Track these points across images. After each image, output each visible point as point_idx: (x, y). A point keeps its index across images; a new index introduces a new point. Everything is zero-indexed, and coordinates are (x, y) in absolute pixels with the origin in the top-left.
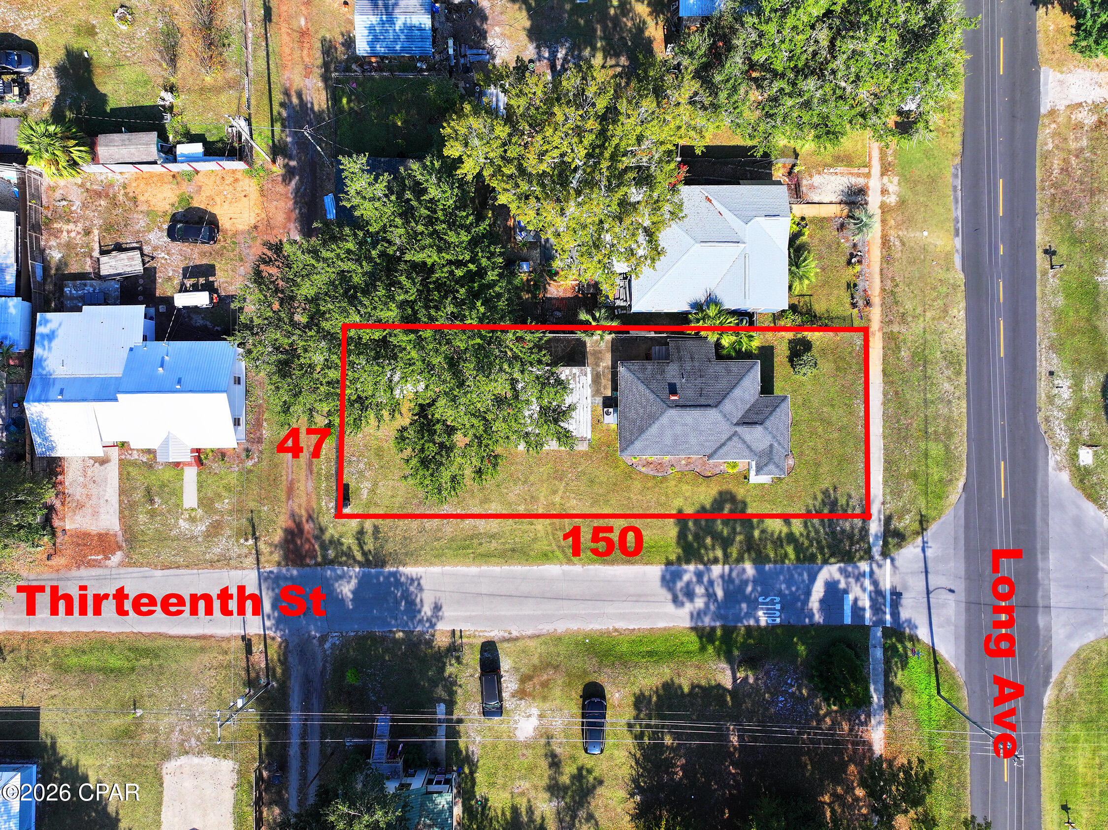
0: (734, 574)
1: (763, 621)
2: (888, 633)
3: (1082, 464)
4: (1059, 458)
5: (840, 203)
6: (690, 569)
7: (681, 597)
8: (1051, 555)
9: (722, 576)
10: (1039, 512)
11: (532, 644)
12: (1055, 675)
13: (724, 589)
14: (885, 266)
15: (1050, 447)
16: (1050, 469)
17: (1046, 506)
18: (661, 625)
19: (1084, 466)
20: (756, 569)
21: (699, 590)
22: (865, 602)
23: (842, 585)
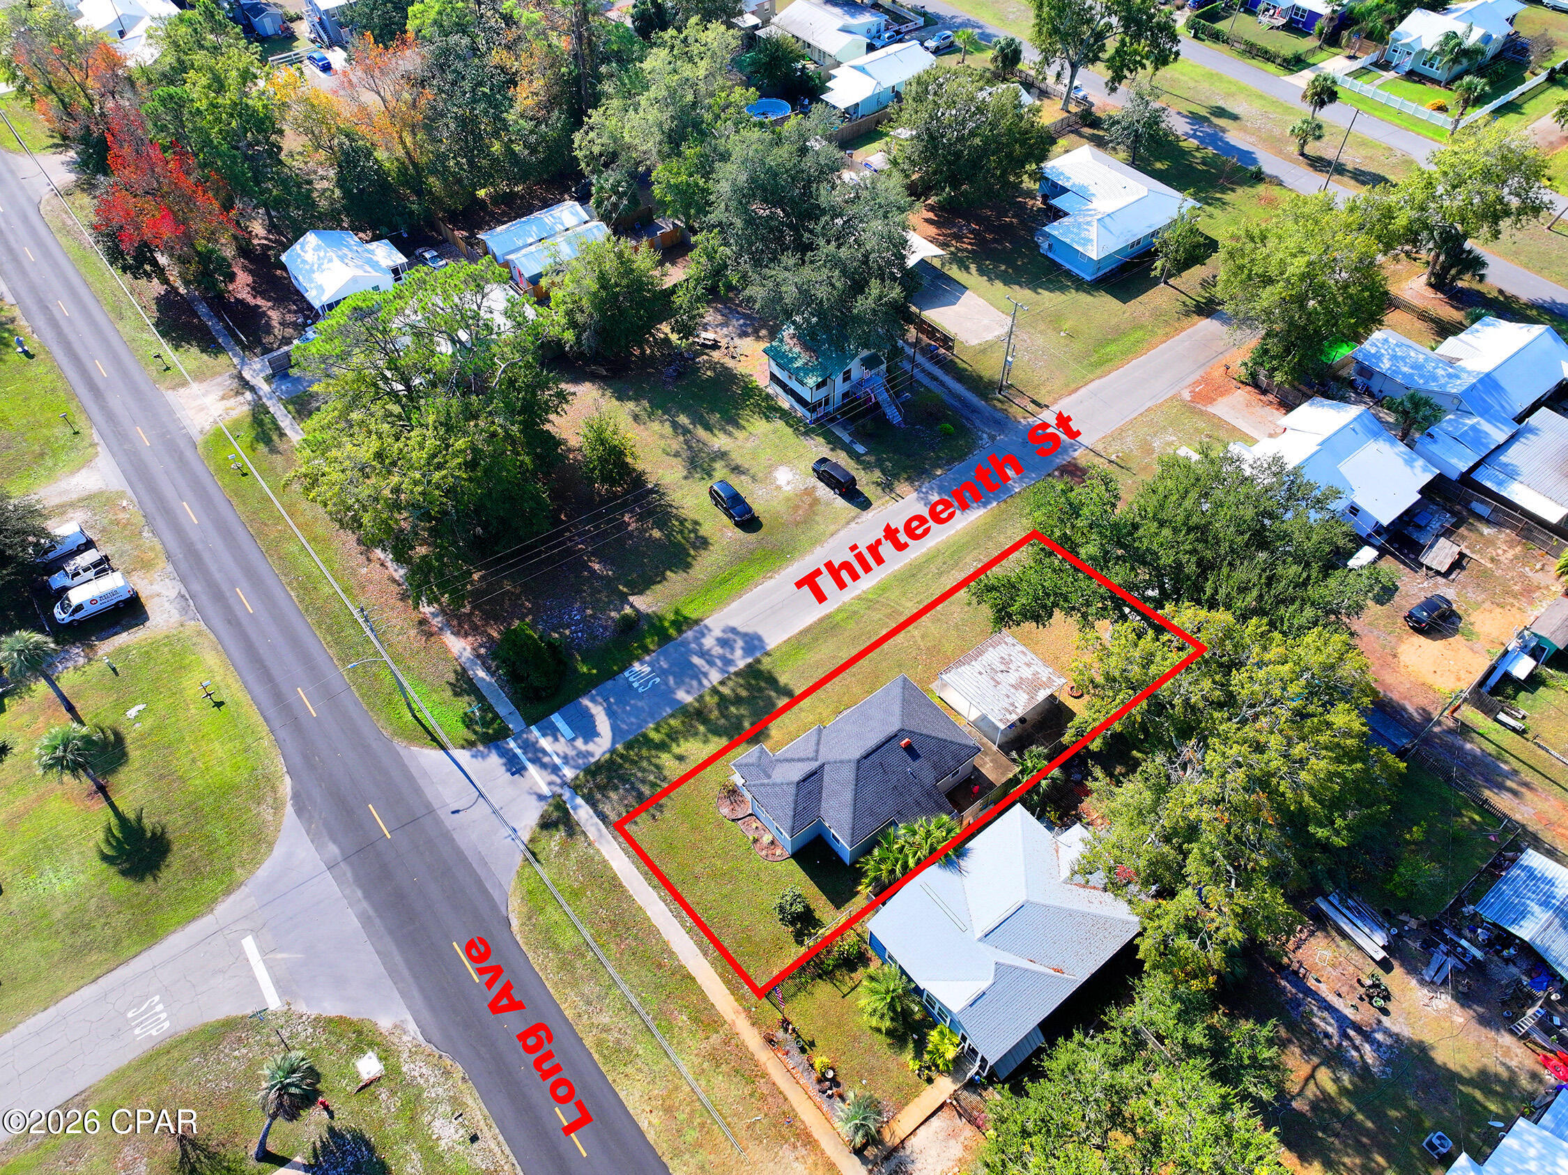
0: (695, 683)
1: (637, 666)
2: (503, 733)
3: (370, 1053)
4: (405, 1038)
5: (903, 1142)
6: (741, 662)
7: (730, 635)
8: (356, 923)
9: (706, 675)
10: (398, 958)
11: (832, 528)
12: (289, 809)
13: (695, 666)
14: (785, 1108)
15: (424, 1043)
16: (410, 1018)
17: (392, 972)
18: (734, 605)
19: (365, 1053)
20: (679, 702)
21: (718, 650)
22: (545, 743)
23: (579, 743)
